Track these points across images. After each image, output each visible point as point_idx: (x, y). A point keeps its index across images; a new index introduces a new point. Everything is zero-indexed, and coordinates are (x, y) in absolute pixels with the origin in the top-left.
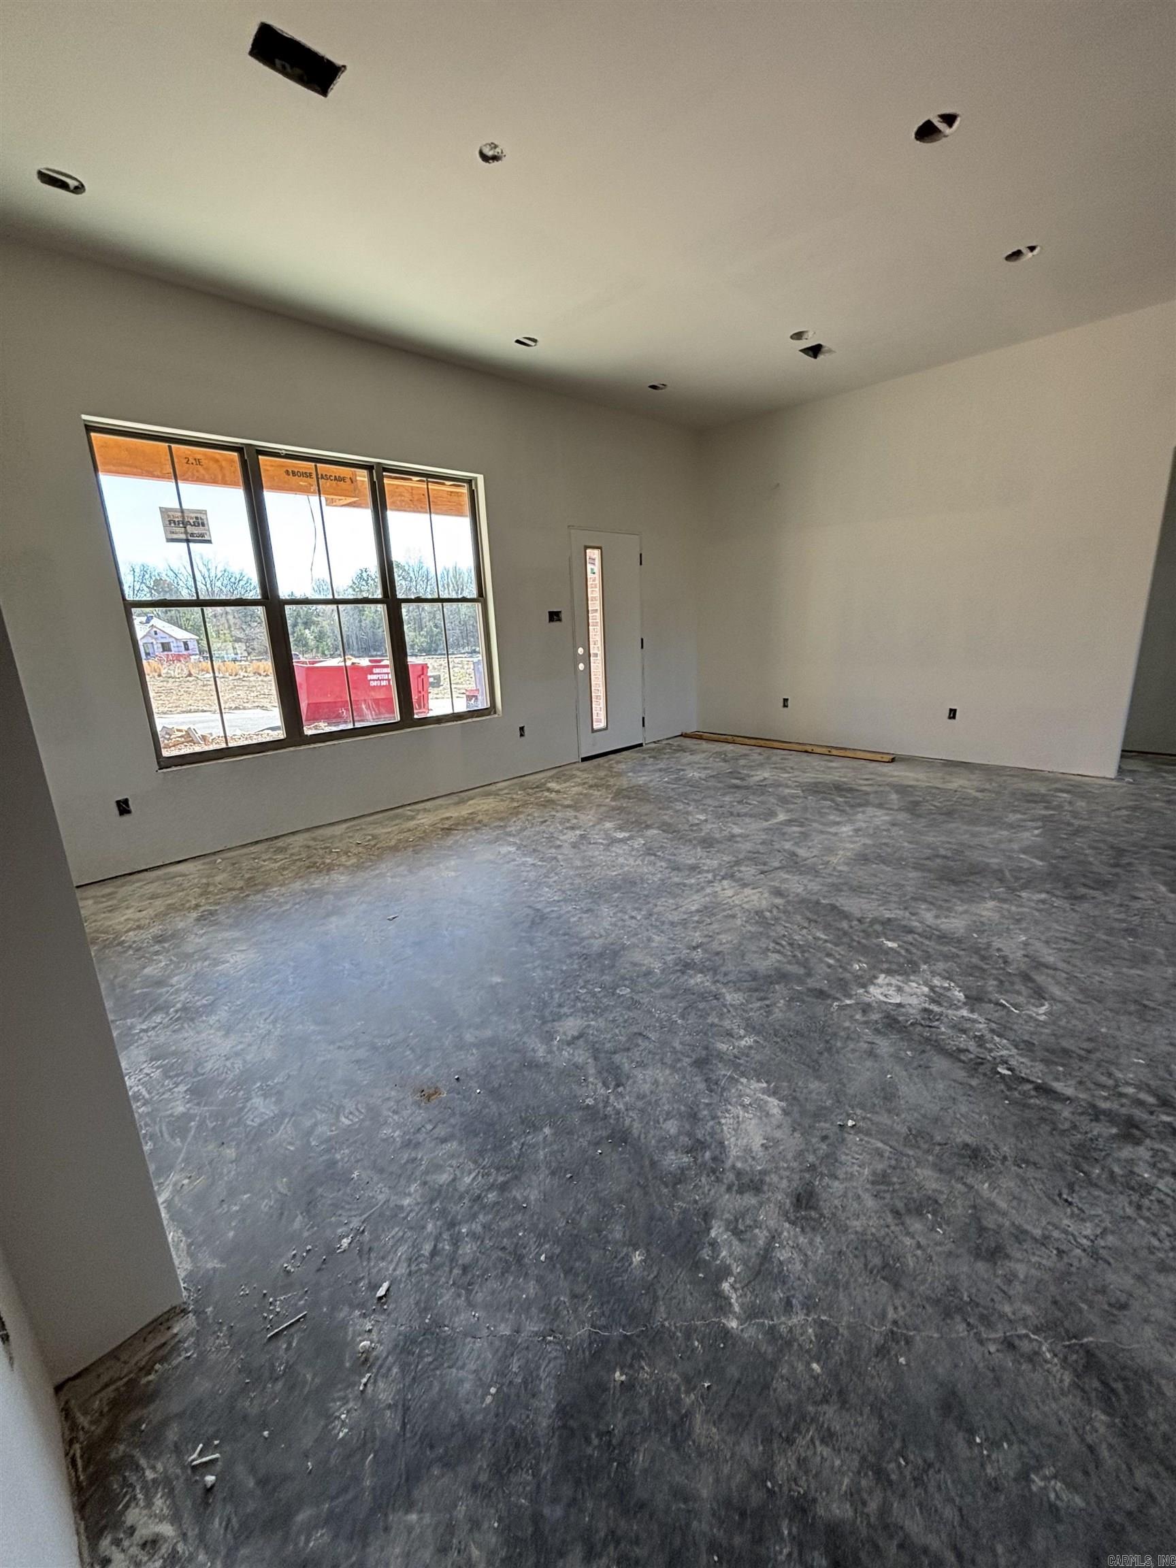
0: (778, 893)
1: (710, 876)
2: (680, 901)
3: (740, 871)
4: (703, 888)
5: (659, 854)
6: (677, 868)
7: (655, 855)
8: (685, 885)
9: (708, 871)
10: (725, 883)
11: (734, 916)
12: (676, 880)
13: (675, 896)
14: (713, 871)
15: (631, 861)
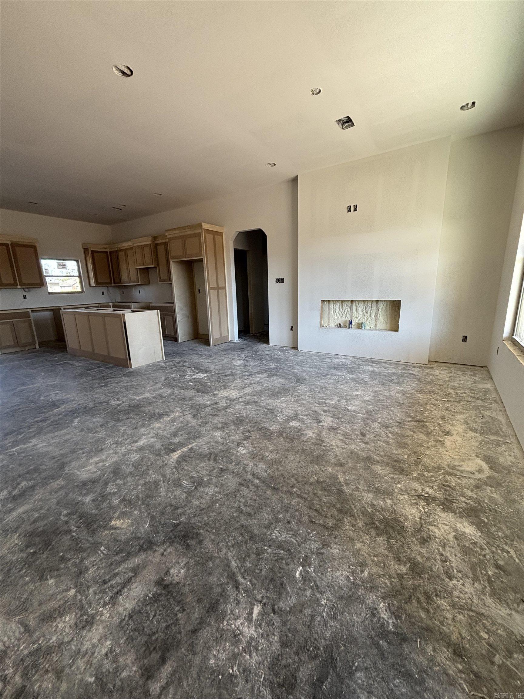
0: (215, 395)
1: (240, 400)
2: (253, 390)
3: (227, 403)
4: (244, 395)
5: (266, 410)
6: (255, 402)
7: (268, 409)
8: (251, 395)
9: (241, 402)
10: (235, 398)
11: (234, 387)
12: (255, 397)
13: (255, 391)
14: (239, 402)
15: (279, 405)
